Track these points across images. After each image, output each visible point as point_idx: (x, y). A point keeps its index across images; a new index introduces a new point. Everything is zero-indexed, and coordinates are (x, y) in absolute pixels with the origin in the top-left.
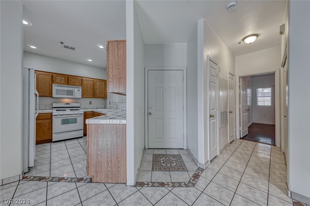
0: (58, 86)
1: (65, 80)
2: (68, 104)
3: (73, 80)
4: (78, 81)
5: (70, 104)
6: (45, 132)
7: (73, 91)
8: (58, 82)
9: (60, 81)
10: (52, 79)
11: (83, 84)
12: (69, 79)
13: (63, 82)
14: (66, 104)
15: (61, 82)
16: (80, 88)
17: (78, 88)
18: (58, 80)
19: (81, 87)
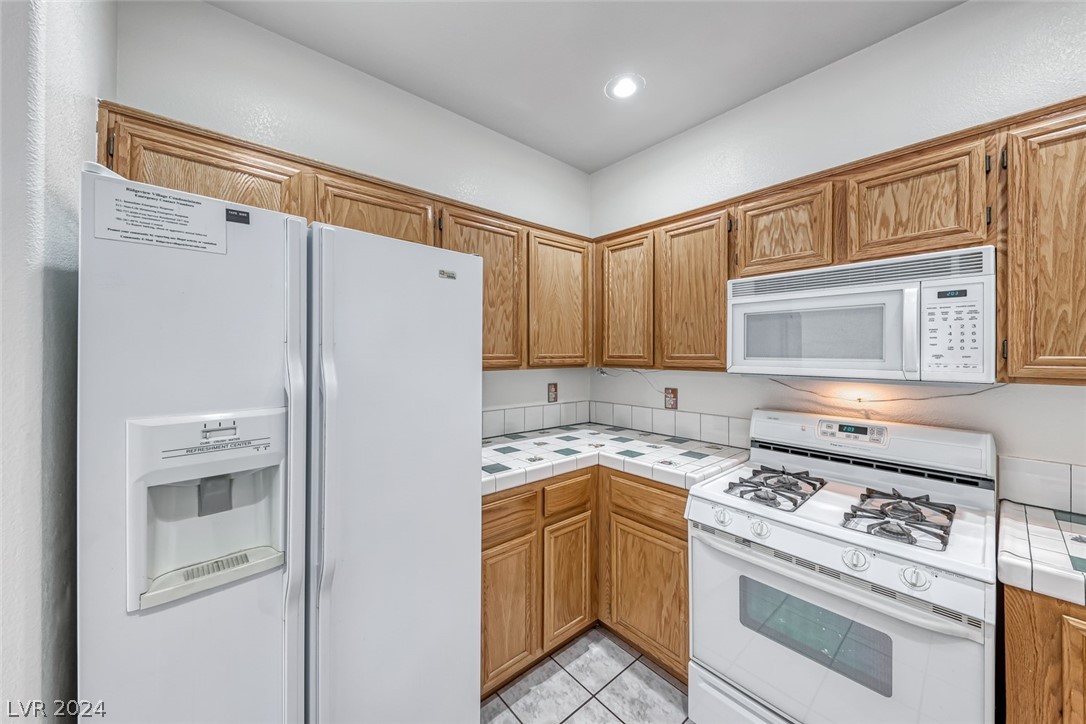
0: (759, 289)
1: (813, 221)
2: (862, 430)
3: (885, 203)
4: (948, 190)
5: (881, 431)
6: (664, 613)
7: (880, 310)
8: (763, 255)
9: (782, 242)
10: (731, 245)
11: (1018, 211)
12: (852, 200)
13: (801, 243)
14: (842, 428)
15: (784, 247)
16: (974, 264)
17: (942, 268)
18: (766, 241)
19: (988, 251)
